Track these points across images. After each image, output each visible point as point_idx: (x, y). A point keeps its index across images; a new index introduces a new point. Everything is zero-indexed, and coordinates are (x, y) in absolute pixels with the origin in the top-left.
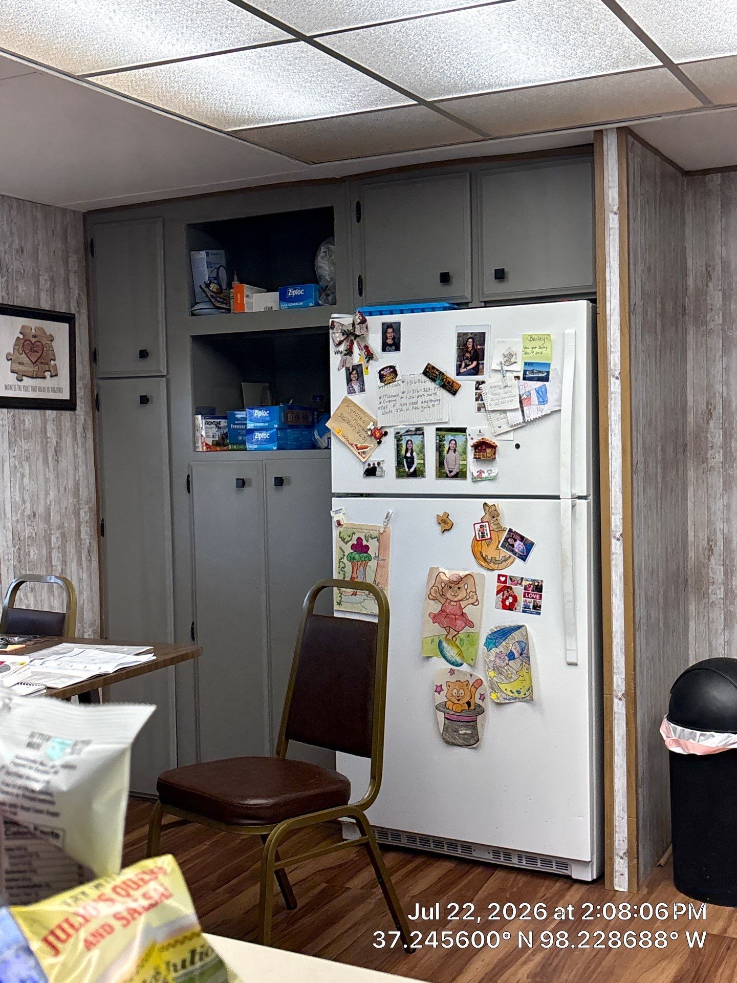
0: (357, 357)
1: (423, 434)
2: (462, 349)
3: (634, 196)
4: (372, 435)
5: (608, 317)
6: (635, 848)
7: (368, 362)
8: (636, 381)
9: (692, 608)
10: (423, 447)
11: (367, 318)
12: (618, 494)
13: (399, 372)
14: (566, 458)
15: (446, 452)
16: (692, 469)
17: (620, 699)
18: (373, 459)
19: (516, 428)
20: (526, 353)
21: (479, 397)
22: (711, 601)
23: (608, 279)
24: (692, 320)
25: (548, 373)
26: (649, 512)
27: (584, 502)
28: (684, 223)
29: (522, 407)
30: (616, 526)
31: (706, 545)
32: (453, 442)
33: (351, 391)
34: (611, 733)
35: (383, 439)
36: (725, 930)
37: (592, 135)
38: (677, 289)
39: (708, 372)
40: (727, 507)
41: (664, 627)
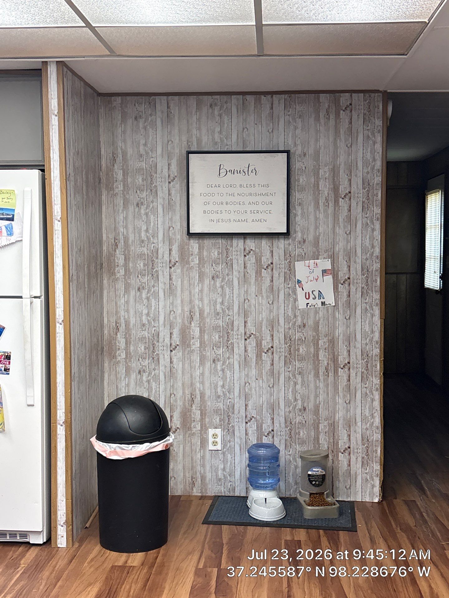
3: (67, 106)
5: (52, 182)
6: (71, 520)
8: (71, 223)
9: (106, 365)
12: (61, 295)
14: (26, 271)
16: (106, 279)
17: (62, 425)
22: (117, 360)
23: (52, 157)
24: (104, 186)
25: (13, 215)
26: (80, 307)
27: (38, 300)
28: (99, 126)
30: (59, 315)
31: (115, 326)
34: (56, 447)
36: (126, 562)
37: (41, 63)
38: (95, 166)
39: (115, 219)
40: (127, 302)
41: (89, 378)
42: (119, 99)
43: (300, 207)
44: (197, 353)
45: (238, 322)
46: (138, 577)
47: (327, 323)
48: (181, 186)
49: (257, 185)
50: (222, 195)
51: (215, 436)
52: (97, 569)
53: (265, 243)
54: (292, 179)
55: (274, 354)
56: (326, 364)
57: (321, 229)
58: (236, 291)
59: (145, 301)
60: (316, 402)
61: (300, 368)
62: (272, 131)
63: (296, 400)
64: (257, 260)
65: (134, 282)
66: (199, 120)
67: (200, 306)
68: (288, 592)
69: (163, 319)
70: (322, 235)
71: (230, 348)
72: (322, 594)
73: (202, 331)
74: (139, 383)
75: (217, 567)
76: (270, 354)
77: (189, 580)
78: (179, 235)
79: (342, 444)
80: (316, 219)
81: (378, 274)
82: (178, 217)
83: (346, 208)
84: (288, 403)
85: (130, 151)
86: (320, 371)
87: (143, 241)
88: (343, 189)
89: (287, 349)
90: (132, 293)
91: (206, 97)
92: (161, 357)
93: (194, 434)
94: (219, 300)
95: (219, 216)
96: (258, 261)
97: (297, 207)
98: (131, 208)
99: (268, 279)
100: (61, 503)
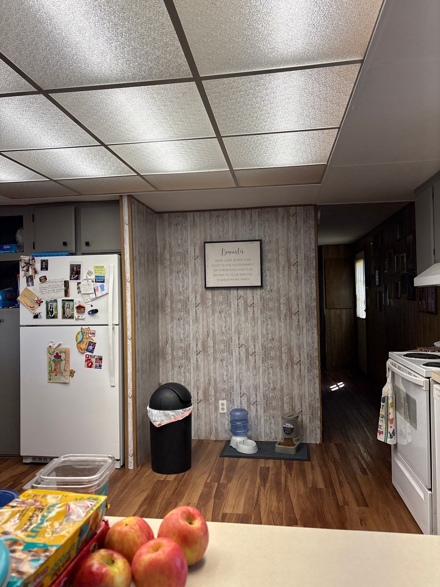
0: (31, 272)
1: (57, 302)
2: (72, 270)
3: (134, 219)
4: (36, 302)
5: (125, 261)
6: (136, 453)
7: (35, 274)
9: (161, 363)
10: (57, 306)
11: (35, 258)
12: (130, 323)
13: (47, 278)
14: (110, 310)
15: (66, 309)
16: (160, 314)
17: (130, 398)
18: (37, 311)
19: (93, 300)
20: (96, 273)
21: (78, 288)
22: (167, 360)
23: (125, 247)
24: (159, 262)
25: (104, 280)
26: (143, 330)
27: (118, 326)
28: (156, 230)
29: (95, 292)
30: (129, 335)
31: (165, 341)
32: (69, 305)
33: (28, 285)
34: (127, 410)
35: (41, 304)
36: (166, 478)
37: (119, 197)
38: (153, 252)
39: (165, 281)
40: (172, 327)
41: (149, 370)
42: (167, 215)
43: (268, 271)
44: (212, 356)
45: (235, 337)
46: (171, 487)
47: (286, 338)
48: (201, 261)
49: (243, 260)
50: (224, 265)
51: (223, 404)
52: (148, 482)
53: (249, 292)
54: (264, 256)
55: (256, 356)
56: (286, 362)
57: (281, 284)
58: (233, 320)
59: (182, 326)
60: (281, 385)
61: (271, 364)
62: (252, 229)
63: (269, 383)
64: (244, 301)
65: (176, 315)
66: (211, 225)
67: (213, 328)
68: (257, 498)
69: (192, 336)
70: (282, 287)
71: (231, 353)
72: (277, 500)
73: (214, 343)
74: (179, 373)
75: (218, 482)
76: (253, 356)
77: (200, 489)
78: (201, 289)
79: (297, 410)
80: (278, 277)
81: (315, 308)
82: (200, 279)
83: (295, 271)
84: (264, 385)
85: (173, 243)
86: (283, 366)
87: (180, 292)
88: (293, 260)
89: (263, 353)
90: (175, 321)
91: (214, 212)
92: (191, 358)
93: (210, 404)
94: (224, 325)
95: (223, 277)
96: (246, 302)
97: (267, 271)
98: (174, 274)
99: (252, 312)
100: (130, 443)
